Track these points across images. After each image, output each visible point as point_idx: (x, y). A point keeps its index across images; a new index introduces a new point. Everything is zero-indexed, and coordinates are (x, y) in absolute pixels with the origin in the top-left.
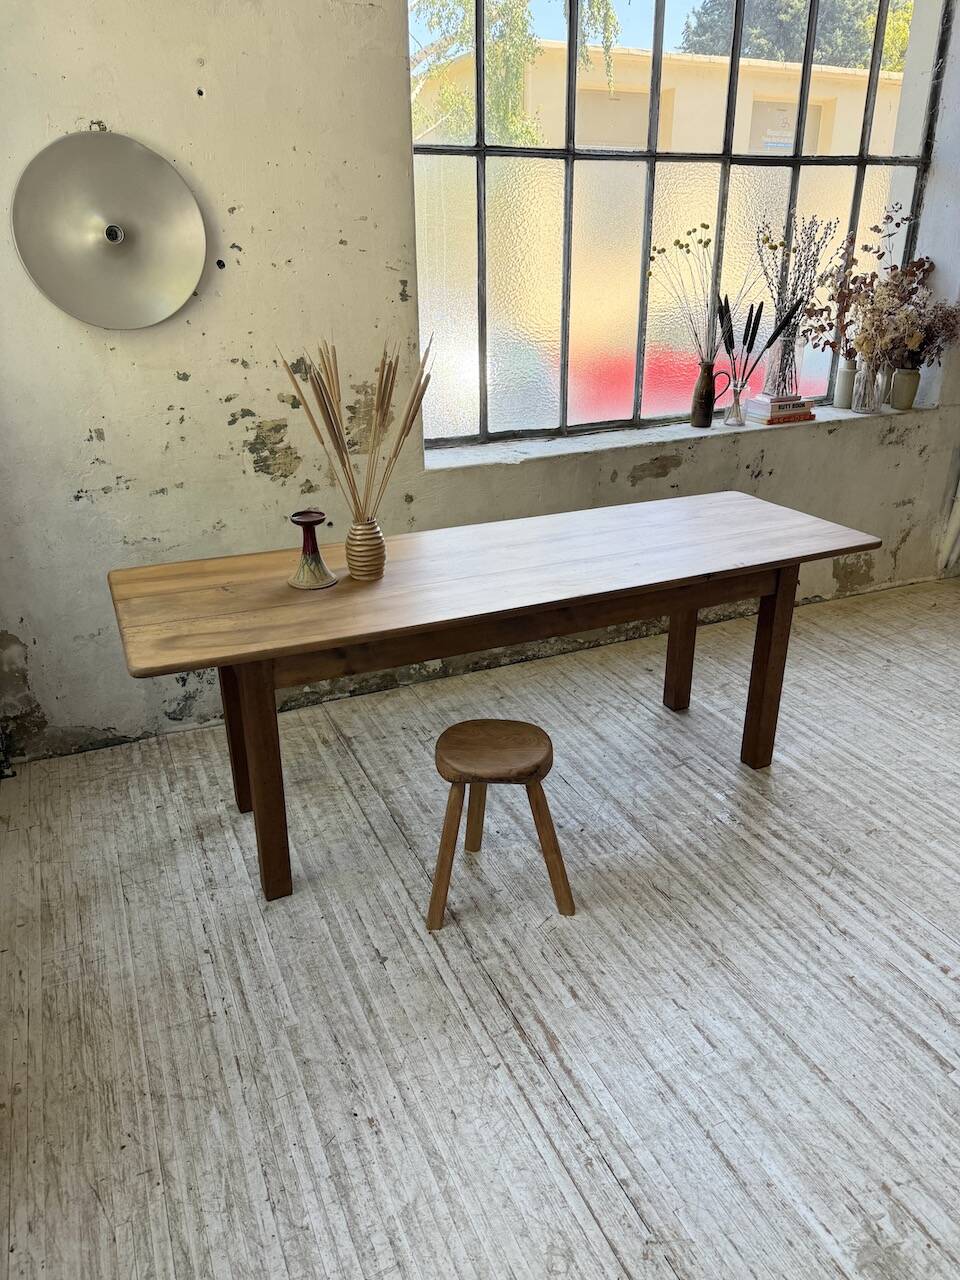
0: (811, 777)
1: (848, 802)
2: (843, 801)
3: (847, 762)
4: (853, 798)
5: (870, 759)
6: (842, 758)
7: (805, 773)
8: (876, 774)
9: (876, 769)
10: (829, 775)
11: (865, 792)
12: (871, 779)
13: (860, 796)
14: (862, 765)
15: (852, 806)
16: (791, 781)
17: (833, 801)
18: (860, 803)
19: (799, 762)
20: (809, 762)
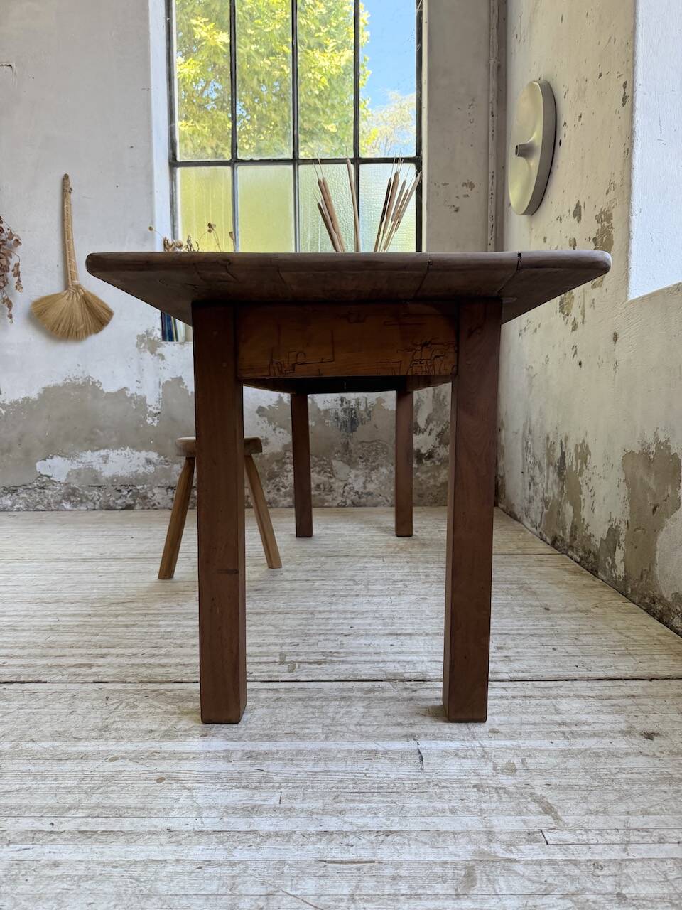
0: (131, 746)
1: (34, 747)
2: (46, 744)
3: (103, 811)
4: (33, 757)
5: (65, 852)
6: (120, 812)
7: (145, 746)
8: (25, 824)
9: (33, 836)
10: (109, 767)
11: (21, 777)
12: (28, 808)
13: (23, 767)
14: (69, 824)
15: (23, 745)
16: (146, 724)
17: (61, 735)
18: (15, 756)
19: (179, 756)
20: (165, 767)
